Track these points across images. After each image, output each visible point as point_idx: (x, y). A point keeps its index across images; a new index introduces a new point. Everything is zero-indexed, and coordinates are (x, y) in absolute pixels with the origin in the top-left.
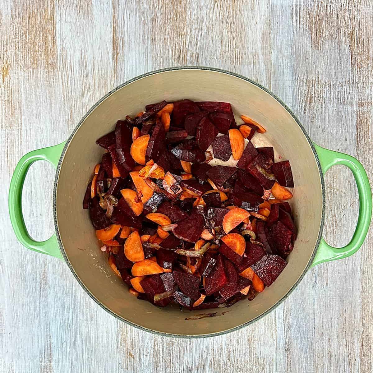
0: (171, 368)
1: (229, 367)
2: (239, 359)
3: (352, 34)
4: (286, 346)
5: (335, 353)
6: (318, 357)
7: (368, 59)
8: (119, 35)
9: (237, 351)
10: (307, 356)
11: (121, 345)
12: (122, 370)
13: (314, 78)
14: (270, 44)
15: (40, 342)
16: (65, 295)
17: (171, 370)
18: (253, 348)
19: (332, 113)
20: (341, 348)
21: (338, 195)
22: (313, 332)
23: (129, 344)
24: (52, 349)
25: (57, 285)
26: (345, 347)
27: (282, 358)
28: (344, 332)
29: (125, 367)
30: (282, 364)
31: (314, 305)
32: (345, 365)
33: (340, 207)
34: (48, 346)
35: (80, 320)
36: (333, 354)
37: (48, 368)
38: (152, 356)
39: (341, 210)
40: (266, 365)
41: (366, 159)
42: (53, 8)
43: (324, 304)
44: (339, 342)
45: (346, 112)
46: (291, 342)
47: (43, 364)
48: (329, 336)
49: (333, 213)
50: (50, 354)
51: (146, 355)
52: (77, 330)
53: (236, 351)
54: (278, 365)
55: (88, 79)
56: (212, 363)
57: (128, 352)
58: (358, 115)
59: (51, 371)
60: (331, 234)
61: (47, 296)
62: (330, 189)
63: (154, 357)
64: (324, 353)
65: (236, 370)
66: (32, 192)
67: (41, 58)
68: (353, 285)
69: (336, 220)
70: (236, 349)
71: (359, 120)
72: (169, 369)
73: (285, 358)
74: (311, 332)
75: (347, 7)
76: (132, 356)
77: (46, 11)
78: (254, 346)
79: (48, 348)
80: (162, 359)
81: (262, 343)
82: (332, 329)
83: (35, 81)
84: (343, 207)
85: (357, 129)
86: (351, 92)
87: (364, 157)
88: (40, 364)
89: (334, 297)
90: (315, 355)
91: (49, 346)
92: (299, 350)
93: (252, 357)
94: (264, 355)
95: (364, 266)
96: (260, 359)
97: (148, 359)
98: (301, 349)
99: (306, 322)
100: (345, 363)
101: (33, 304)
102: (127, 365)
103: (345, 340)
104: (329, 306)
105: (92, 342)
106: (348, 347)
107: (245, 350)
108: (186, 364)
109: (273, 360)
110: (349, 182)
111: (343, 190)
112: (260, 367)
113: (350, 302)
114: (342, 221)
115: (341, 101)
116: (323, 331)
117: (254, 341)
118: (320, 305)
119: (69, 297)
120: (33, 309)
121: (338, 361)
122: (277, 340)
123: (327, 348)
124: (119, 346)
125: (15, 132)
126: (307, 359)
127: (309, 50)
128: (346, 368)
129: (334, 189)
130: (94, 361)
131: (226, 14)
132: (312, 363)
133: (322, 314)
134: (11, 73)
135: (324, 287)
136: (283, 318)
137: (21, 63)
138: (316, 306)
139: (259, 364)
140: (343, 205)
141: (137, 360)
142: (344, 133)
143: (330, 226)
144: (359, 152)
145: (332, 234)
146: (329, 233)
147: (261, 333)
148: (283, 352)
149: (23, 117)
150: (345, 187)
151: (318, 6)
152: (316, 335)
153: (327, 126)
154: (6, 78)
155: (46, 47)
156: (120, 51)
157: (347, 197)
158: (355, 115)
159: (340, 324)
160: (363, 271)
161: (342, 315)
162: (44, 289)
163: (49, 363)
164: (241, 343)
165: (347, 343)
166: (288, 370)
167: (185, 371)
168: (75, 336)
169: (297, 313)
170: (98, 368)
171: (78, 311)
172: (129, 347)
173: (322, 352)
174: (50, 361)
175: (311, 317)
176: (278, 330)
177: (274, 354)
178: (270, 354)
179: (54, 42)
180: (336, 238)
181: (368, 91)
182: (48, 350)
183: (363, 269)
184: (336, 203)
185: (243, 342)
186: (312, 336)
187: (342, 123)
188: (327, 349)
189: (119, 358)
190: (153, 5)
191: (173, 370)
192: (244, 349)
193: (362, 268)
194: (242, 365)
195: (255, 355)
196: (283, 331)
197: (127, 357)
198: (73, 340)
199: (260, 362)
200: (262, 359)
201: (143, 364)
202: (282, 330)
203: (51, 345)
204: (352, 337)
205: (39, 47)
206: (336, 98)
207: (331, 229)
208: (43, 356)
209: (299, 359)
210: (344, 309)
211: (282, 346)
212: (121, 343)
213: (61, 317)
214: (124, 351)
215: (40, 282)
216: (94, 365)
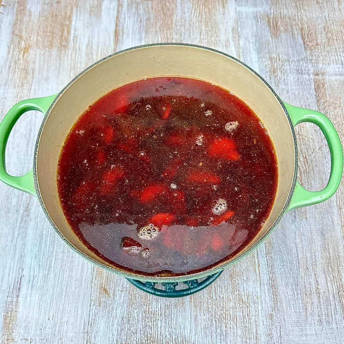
0: (147, 306)
1: (211, 305)
2: (221, 296)
3: (302, 29)
4: (271, 282)
5: (324, 290)
6: (306, 295)
7: (317, 44)
8: (120, 28)
9: (219, 287)
10: (294, 293)
11: (95, 279)
12: (94, 307)
13: (275, 57)
14: (238, 35)
15: (11, 275)
16: (45, 227)
17: (147, 308)
18: (235, 284)
19: (293, 80)
20: (329, 284)
21: (306, 141)
22: (298, 266)
23: (104, 278)
24: (22, 283)
25: (39, 217)
26: (333, 283)
27: (267, 295)
28: (330, 268)
29: (97, 305)
30: (268, 302)
31: (295, 239)
32: (336, 304)
33: (310, 150)
34: (18, 279)
35: (56, 252)
36: (322, 291)
37: (14, 304)
38: (128, 292)
39: (310, 153)
40: (250, 303)
41: (327, 113)
42: (72, 12)
43: (306, 238)
44: (326, 278)
45: (305, 80)
46: (276, 278)
47: (9, 299)
48: (315, 271)
49: (304, 155)
50: (19, 289)
51: (122, 291)
52: (51, 263)
53: (217, 287)
54: (264, 304)
55: (92, 56)
56: (192, 300)
57: (102, 287)
58: (315, 82)
59: (17, 307)
60: (304, 173)
61: (27, 227)
62: (299, 136)
63: (129, 293)
64: (312, 290)
65: (218, 308)
66: (30, 136)
67: (57, 42)
68: (332, 219)
69: (307, 161)
70: (218, 285)
71: (316, 85)
72: (145, 307)
73: (270, 295)
74: (295, 267)
75: (296, 14)
76: (106, 292)
77: (66, 13)
78: (237, 282)
79: (18, 281)
80: (138, 295)
81: (245, 278)
82: (317, 264)
83: (49, 56)
84: (312, 150)
85: (316, 91)
86: (307, 65)
87: (325, 111)
88: (7, 299)
89: (315, 231)
90: (302, 292)
91: (20, 279)
92: (285, 286)
93: (235, 294)
94: (247, 292)
95: (340, 202)
96: (243, 297)
97: (123, 295)
98: (287, 285)
99: (289, 256)
100: (336, 301)
101: (11, 234)
102: (100, 302)
103: (331, 275)
104: (311, 240)
105: (65, 275)
106: (336, 283)
107: (227, 286)
108: (164, 301)
109: (257, 297)
110: (315, 130)
111: (311, 137)
112: (244, 305)
113: (332, 237)
114: (313, 162)
115: (300, 72)
116: (308, 266)
117: (236, 276)
118: (302, 239)
119: (49, 229)
120: (10, 240)
121: (327, 300)
122: (261, 275)
123: (314, 284)
124: (94, 280)
125: (26, 91)
126: (295, 297)
127: (270, 38)
128: (337, 307)
129: (302, 136)
130: (65, 296)
131: (204, 16)
132: (301, 301)
133: (305, 249)
134: (30, 51)
135: (304, 221)
136: (265, 252)
137: (40, 45)
138: (298, 240)
139: (243, 302)
140: (312, 149)
141: (112, 296)
142: (305, 94)
143: (303, 166)
144: (320, 108)
145: (306, 173)
146: (303, 172)
147: (243, 267)
148: (268, 288)
149: (34, 80)
150: (312, 135)
151: (274, 13)
152: (301, 270)
153: (290, 89)
154: (26, 55)
155: (62, 36)
156: (120, 38)
157: (315, 142)
158: (312, 81)
159: (324, 259)
160: (340, 206)
161: (325, 250)
162: (25, 220)
163: (16, 299)
164: (223, 278)
165: (335, 279)
166: (274, 309)
167: (163, 309)
168: (49, 269)
169: (279, 247)
170: (69, 305)
171: (56, 243)
172: (104, 282)
173: (309, 289)
174: (18, 296)
175: (294, 250)
176: (261, 265)
177: (259, 290)
178: (254, 290)
179: (69, 32)
180: (310, 176)
181: (321, 65)
182: (17, 284)
183: (340, 205)
184: (305, 147)
185: (225, 277)
186: (297, 271)
187: (303, 87)
188: (314, 286)
189: (92, 294)
190: (148, 11)
191: (149, 308)
192: (226, 284)
193: (338, 204)
194: (224, 303)
195: (238, 292)
196: (267, 266)
197: (100, 293)
198: (46, 273)
199: (244, 299)
200: (246, 296)
201: (117, 301)
202: (265, 265)
203: (22, 279)
204: (338, 272)
205: (57, 35)
206: (295, 70)
207: (304, 168)
208: (11, 290)
209: (286, 296)
210: (327, 243)
211: (266, 282)
212: (96, 277)
213: (37, 249)
214: (98, 286)
215: (22, 214)
216: (65, 301)
